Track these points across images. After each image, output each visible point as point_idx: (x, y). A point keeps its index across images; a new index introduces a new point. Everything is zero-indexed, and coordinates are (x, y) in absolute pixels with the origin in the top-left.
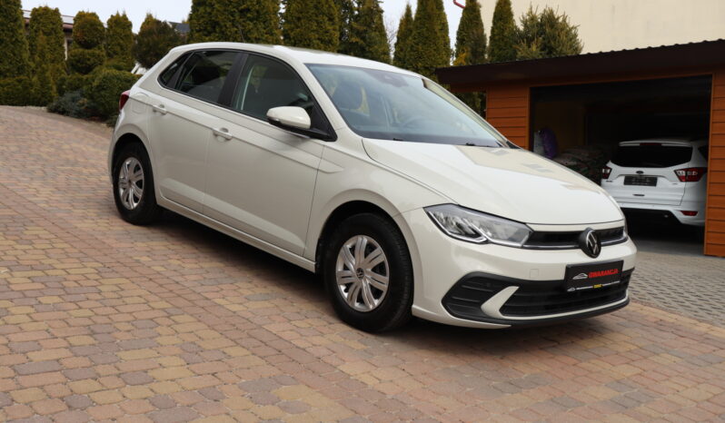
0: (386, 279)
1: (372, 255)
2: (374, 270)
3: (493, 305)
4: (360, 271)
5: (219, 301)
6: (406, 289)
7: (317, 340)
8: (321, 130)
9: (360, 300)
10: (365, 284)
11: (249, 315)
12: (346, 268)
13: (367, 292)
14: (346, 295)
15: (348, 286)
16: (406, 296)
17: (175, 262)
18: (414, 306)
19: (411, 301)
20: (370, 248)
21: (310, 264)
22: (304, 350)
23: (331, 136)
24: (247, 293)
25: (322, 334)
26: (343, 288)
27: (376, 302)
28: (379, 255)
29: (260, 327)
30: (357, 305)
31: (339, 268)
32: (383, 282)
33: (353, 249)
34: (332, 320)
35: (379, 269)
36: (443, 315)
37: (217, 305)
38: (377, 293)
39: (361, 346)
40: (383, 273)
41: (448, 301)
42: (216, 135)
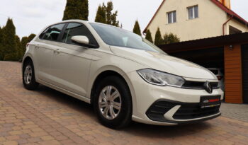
0: (120, 104)
1: (114, 94)
2: (115, 100)
3: (170, 114)
4: (109, 102)
5: (49, 116)
6: (129, 108)
7: (89, 132)
8: (93, 44)
9: (109, 114)
10: (111, 107)
11: (60, 122)
12: (103, 101)
13: (112, 111)
14: (103, 112)
15: (104, 108)
16: (129, 111)
17: (37, 102)
18: (133, 116)
19: (131, 114)
20: (113, 91)
21: (88, 100)
22: (81, 137)
23: (97, 46)
24: (63, 113)
25: (91, 130)
26: (102, 110)
27: (116, 115)
28: (117, 94)
29: (63, 127)
30: (108, 117)
31: (100, 101)
32: (119, 106)
33: (105, 93)
34: (97, 123)
35: (117, 100)
36: (146, 120)
37: (48, 118)
38: (116, 111)
39: (108, 135)
40: (119, 102)
41: (148, 113)
42: (55, 52)
